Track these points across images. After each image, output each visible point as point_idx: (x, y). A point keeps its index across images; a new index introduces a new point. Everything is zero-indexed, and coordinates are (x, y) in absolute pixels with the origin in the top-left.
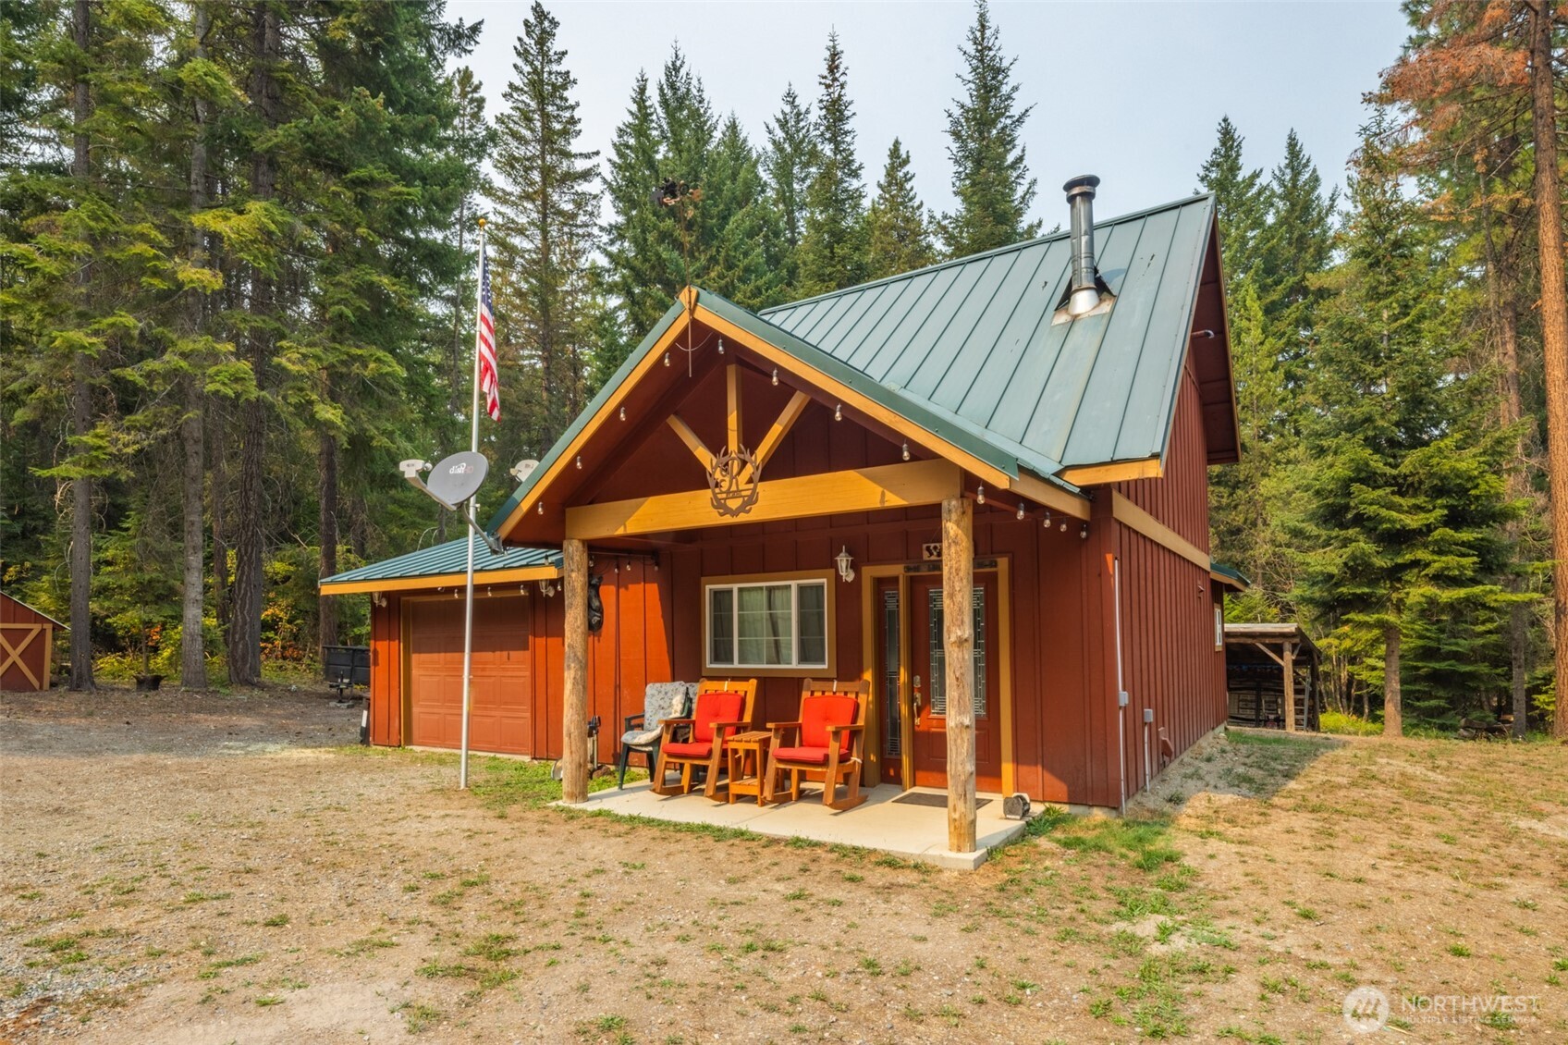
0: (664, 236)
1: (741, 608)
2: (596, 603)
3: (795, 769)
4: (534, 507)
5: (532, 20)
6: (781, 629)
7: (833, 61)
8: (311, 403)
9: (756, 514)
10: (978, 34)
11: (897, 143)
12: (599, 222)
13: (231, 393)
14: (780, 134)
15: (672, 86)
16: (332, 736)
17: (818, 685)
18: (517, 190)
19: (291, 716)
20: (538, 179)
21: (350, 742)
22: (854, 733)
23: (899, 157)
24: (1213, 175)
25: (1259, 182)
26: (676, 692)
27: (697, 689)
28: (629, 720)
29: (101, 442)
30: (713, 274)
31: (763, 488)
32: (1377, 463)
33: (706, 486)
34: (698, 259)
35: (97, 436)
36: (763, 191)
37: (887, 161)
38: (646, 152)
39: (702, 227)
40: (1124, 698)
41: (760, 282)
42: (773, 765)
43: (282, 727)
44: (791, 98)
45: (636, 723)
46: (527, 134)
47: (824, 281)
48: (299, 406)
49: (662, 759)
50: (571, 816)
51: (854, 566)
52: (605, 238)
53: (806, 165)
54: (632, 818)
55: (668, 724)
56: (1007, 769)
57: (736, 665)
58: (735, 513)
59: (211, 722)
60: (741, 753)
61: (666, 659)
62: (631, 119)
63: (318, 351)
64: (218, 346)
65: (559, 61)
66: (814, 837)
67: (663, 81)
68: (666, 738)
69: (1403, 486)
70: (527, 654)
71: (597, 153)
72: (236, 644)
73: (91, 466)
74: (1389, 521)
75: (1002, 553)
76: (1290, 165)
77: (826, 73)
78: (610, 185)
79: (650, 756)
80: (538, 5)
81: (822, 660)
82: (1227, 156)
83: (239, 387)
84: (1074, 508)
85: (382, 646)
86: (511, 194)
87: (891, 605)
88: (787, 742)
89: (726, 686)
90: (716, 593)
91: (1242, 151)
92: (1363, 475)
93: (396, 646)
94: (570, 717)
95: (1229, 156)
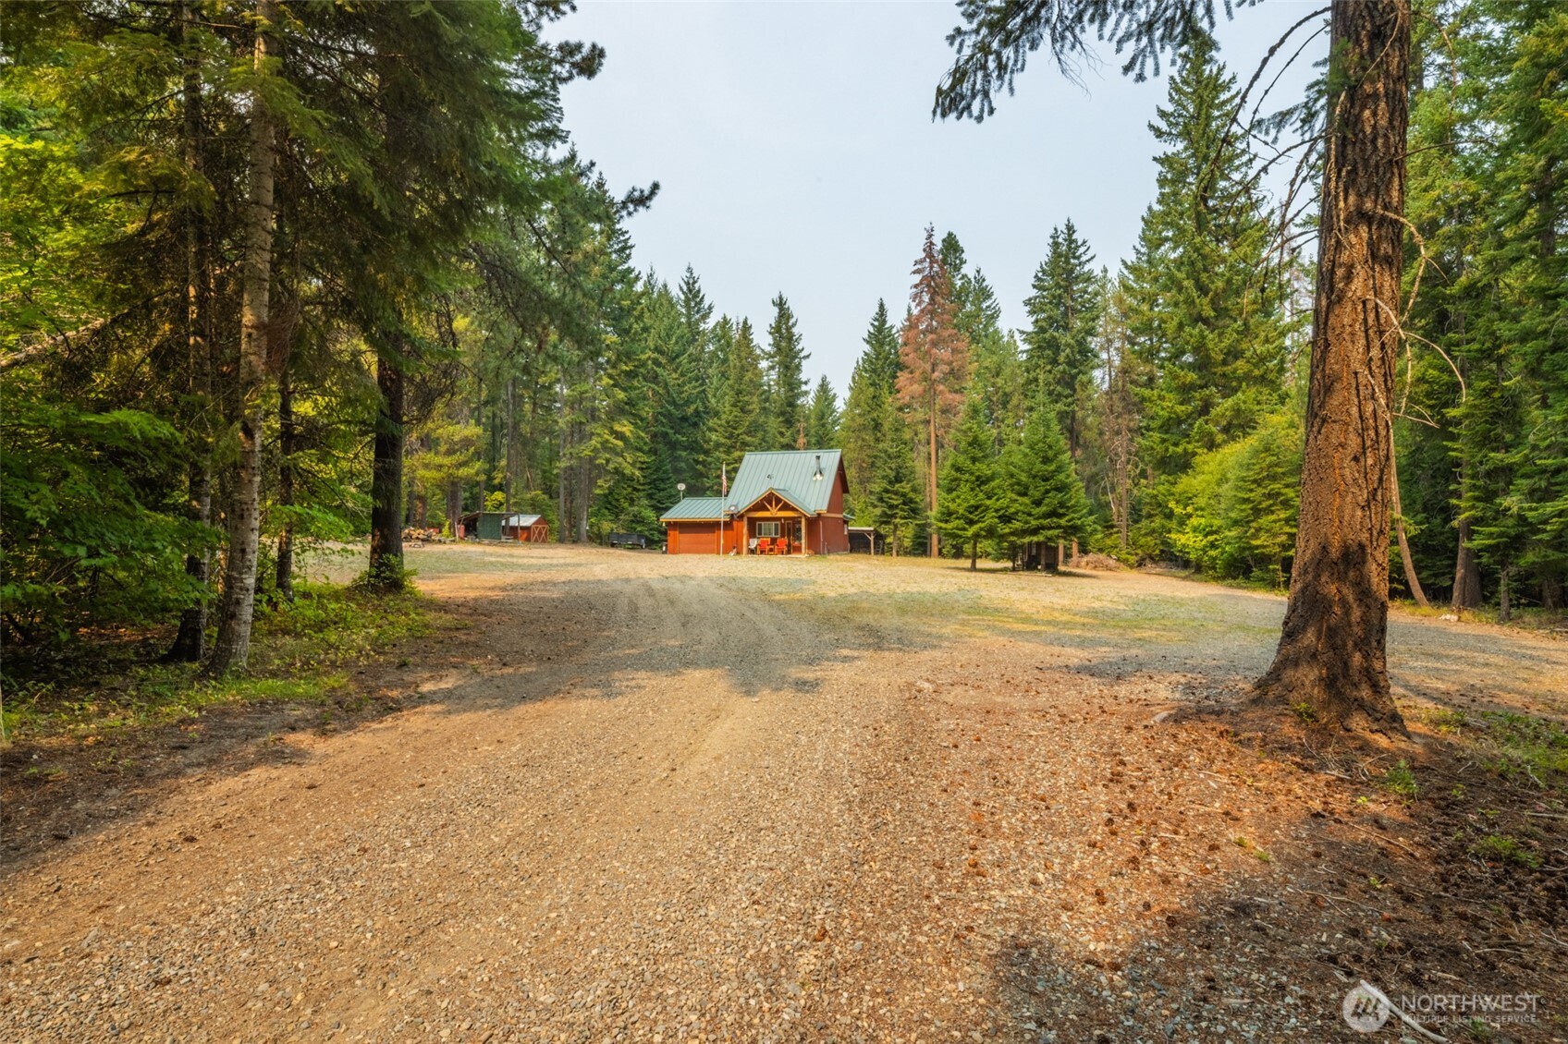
3: (774, 551)
9: (775, 515)
31: (777, 512)
32: (888, 487)
40: (822, 541)
51: (794, 523)
58: (771, 515)
60: (766, 549)
70: (715, 534)
74: (890, 502)
84: (817, 516)
85: (672, 533)
93: (676, 533)
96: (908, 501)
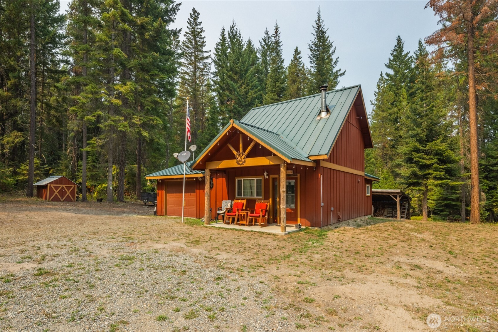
0: (229, 77)
1: (244, 184)
2: (212, 183)
3: (254, 218)
4: (200, 162)
5: (192, 13)
6: (252, 189)
7: (277, 30)
8: (140, 131)
9: (246, 165)
10: (318, 22)
11: (297, 48)
12: (210, 71)
13: (124, 130)
14: (263, 43)
15: (232, 32)
16: (146, 213)
17: (259, 201)
18: (187, 63)
19: (135, 209)
20: (193, 59)
21: (151, 215)
22: (266, 211)
23: (297, 52)
24: (395, 53)
25: (409, 55)
26: (229, 202)
27: (233, 202)
28: (219, 208)
29: (94, 142)
30: (243, 87)
31: (247, 160)
32: (419, 146)
33: (235, 159)
34: (239, 83)
35: (93, 141)
36: (258, 60)
37: (294, 53)
38: (224, 51)
39: (240, 74)
40: (322, 204)
41: (256, 90)
42: (249, 217)
43: (134, 211)
44: (267, 32)
45: (220, 209)
46: (191, 46)
47: (273, 92)
48: (138, 132)
49: (226, 216)
50: (207, 227)
51: (268, 175)
52: (212, 76)
53: (271, 52)
54: (219, 228)
55: (227, 209)
56: (299, 219)
57: (242, 197)
58: (241, 165)
59: (118, 210)
60: (243, 215)
61: (227, 195)
62: (220, 41)
63: (142, 118)
64: (120, 118)
65: (200, 25)
66: (255, 230)
67: (229, 31)
68: (227, 212)
69: (427, 153)
70: (195, 194)
71: (210, 51)
72: (119, 191)
73: (92, 148)
74: (422, 162)
75: (298, 173)
76: (420, 50)
77: (274, 33)
78: (214, 60)
79: (223, 216)
80: (194, 9)
81: (261, 196)
82: (399, 47)
83: (125, 129)
84: (311, 165)
85: (160, 192)
86: (186, 64)
87: (276, 184)
88: (252, 212)
89: (240, 201)
90: (238, 181)
91: (404, 46)
92: (416, 149)
93: (163, 192)
94: (206, 207)
95: (400, 48)
96: (443, 160)
